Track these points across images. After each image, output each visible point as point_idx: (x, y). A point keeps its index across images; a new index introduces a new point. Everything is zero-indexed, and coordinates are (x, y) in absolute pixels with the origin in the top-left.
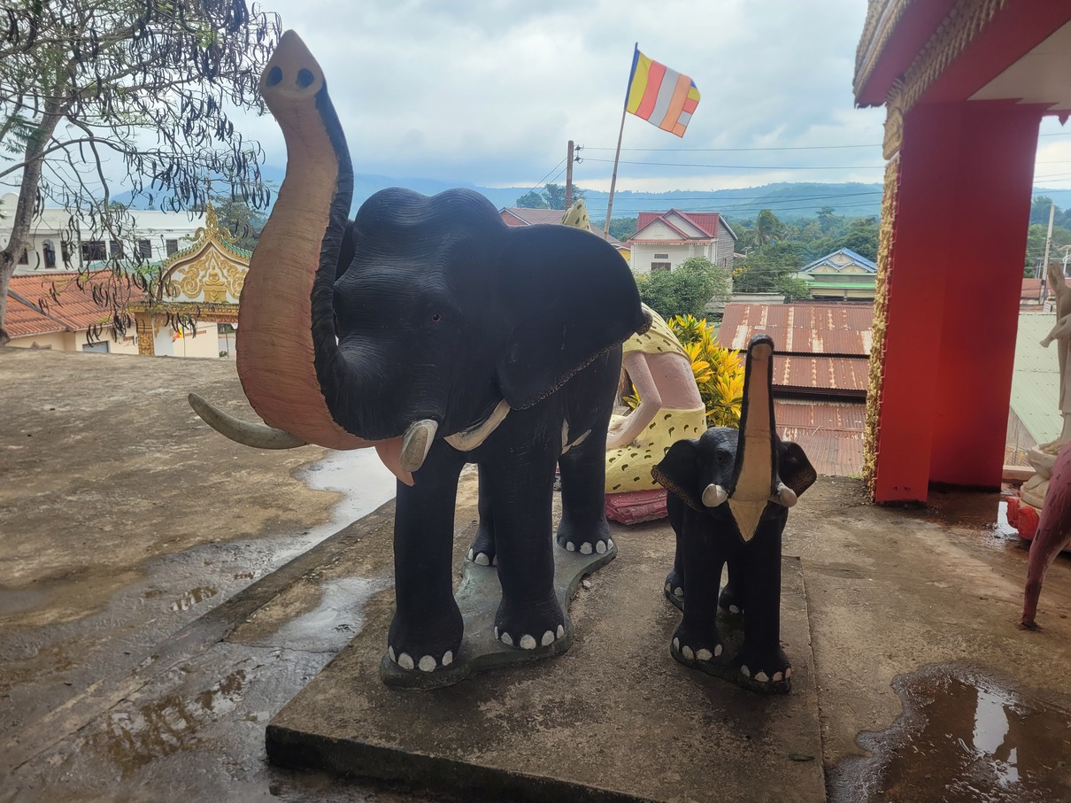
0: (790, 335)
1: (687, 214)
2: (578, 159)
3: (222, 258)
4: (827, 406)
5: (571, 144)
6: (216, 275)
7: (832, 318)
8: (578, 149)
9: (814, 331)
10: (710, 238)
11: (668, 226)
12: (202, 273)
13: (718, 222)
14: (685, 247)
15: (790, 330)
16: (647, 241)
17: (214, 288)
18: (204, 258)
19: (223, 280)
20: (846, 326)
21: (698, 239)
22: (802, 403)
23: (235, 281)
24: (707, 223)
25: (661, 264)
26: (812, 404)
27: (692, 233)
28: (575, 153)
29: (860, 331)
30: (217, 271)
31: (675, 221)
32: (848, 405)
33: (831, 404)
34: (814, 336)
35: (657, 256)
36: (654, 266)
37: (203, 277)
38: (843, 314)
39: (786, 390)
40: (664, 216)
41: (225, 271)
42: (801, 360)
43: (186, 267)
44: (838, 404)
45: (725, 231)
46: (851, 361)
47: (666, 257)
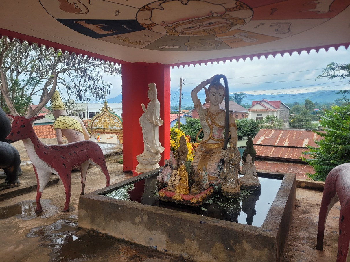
0: (278, 140)
1: (269, 101)
2: (183, 83)
3: (108, 115)
4: (284, 164)
5: (181, 79)
6: (106, 120)
7: (296, 135)
8: (183, 80)
9: (287, 139)
10: (277, 109)
11: (261, 105)
12: (103, 120)
13: (280, 104)
14: (268, 112)
15: (279, 138)
16: (254, 110)
17: (105, 124)
18: (103, 115)
19: (108, 122)
20: (300, 137)
21: (272, 109)
22: (275, 163)
23: (111, 122)
24: (277, 104)
25: (259, 118)
26: (278, 163)
27: (270, 107)
28: (183, 82)
29: (304, 139)
30: (107, 119)
31: (264, 103)
32: (291, 164)
33: (285, 163)
34: (286, 140)
35: (258, 115)
36: (257, 118)
37: (103, 121)
38: (300, 133)
39: (269, 158)
40: (260, 102)
41: (109, 119)
42: (279, 148)
43: (99, 118)
44: (288, 164)
45: (284, 107)
46: (297, 149)
47: (261, 115)
